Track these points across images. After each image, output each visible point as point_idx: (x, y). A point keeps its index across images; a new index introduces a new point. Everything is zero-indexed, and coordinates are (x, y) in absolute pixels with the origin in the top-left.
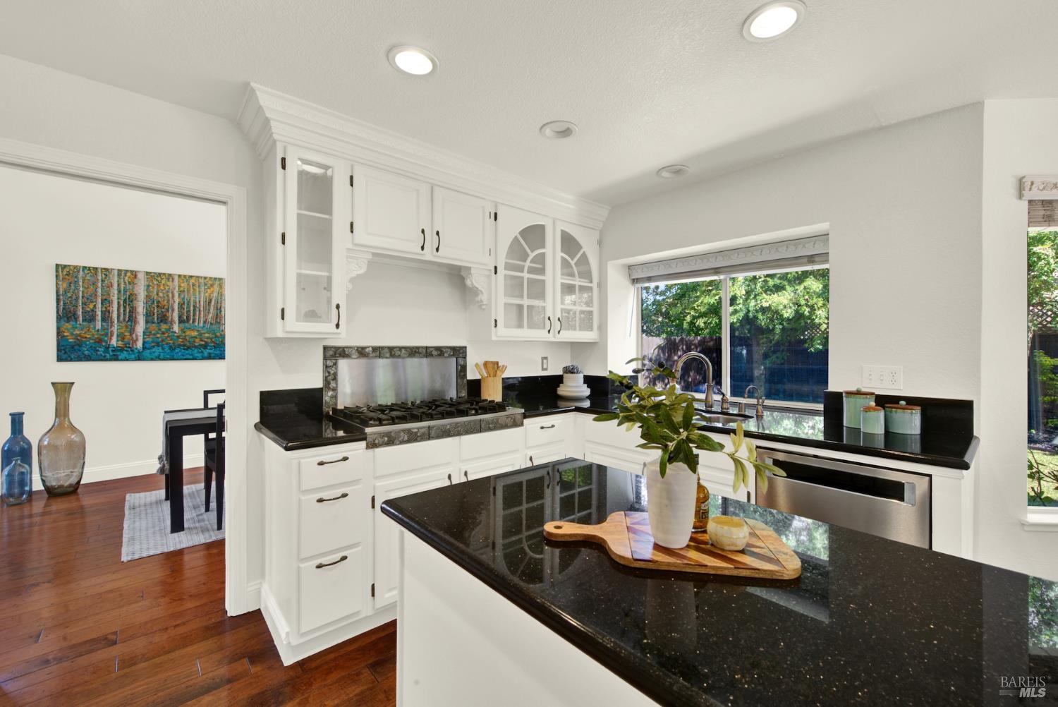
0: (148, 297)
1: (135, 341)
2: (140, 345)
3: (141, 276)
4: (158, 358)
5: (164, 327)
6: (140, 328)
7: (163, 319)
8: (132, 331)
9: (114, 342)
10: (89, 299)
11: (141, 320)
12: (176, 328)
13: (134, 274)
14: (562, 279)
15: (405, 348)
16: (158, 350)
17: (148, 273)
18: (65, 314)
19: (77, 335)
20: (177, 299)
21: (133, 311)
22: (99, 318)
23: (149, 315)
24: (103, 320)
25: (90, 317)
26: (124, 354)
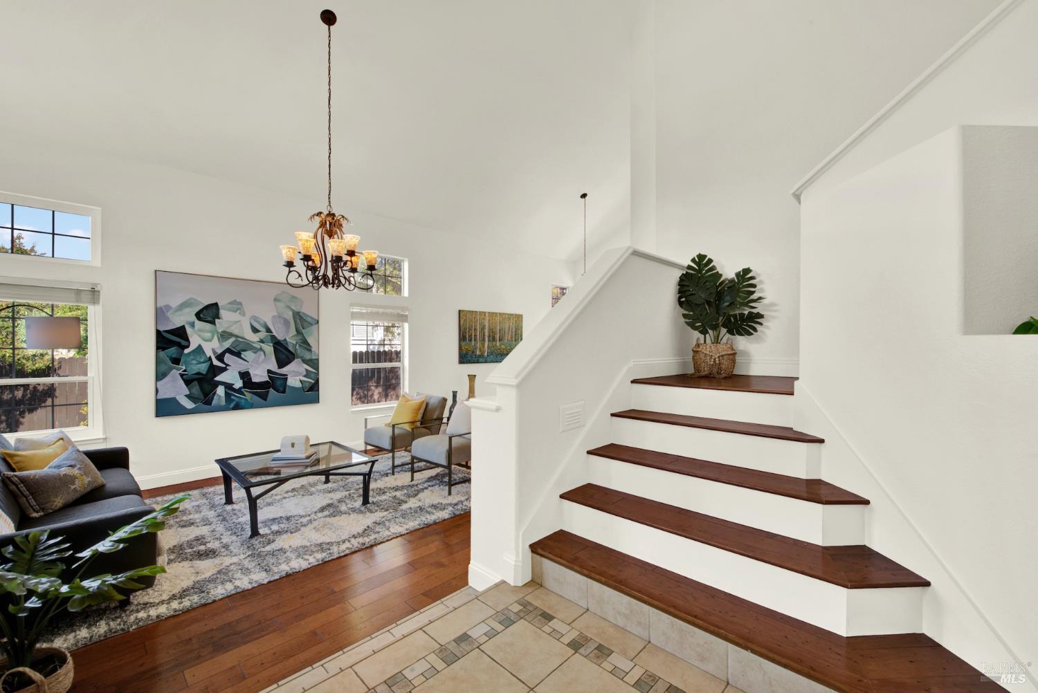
0: (489, 326)
1: (484, 352)
2: (486, 354)
3: (487, 315)
4: (492, 362)
5: (494, 343)
6: (486, 345)
7: (494, 339)
8: (484, 346)
9: (478, 353)
10: (470, 330)
11: (487, 339)
12: (498, 345)
13: (485, 313)
16: (492, 356)
17: (489, 313)
18: (463, 337)
19: (467, 349)
20: (498, 328)
21: (484, 335)
22: (473, 339)
23: (489, 337)
24: (475, 340)
25: (470, 340)
26: (481, 360)
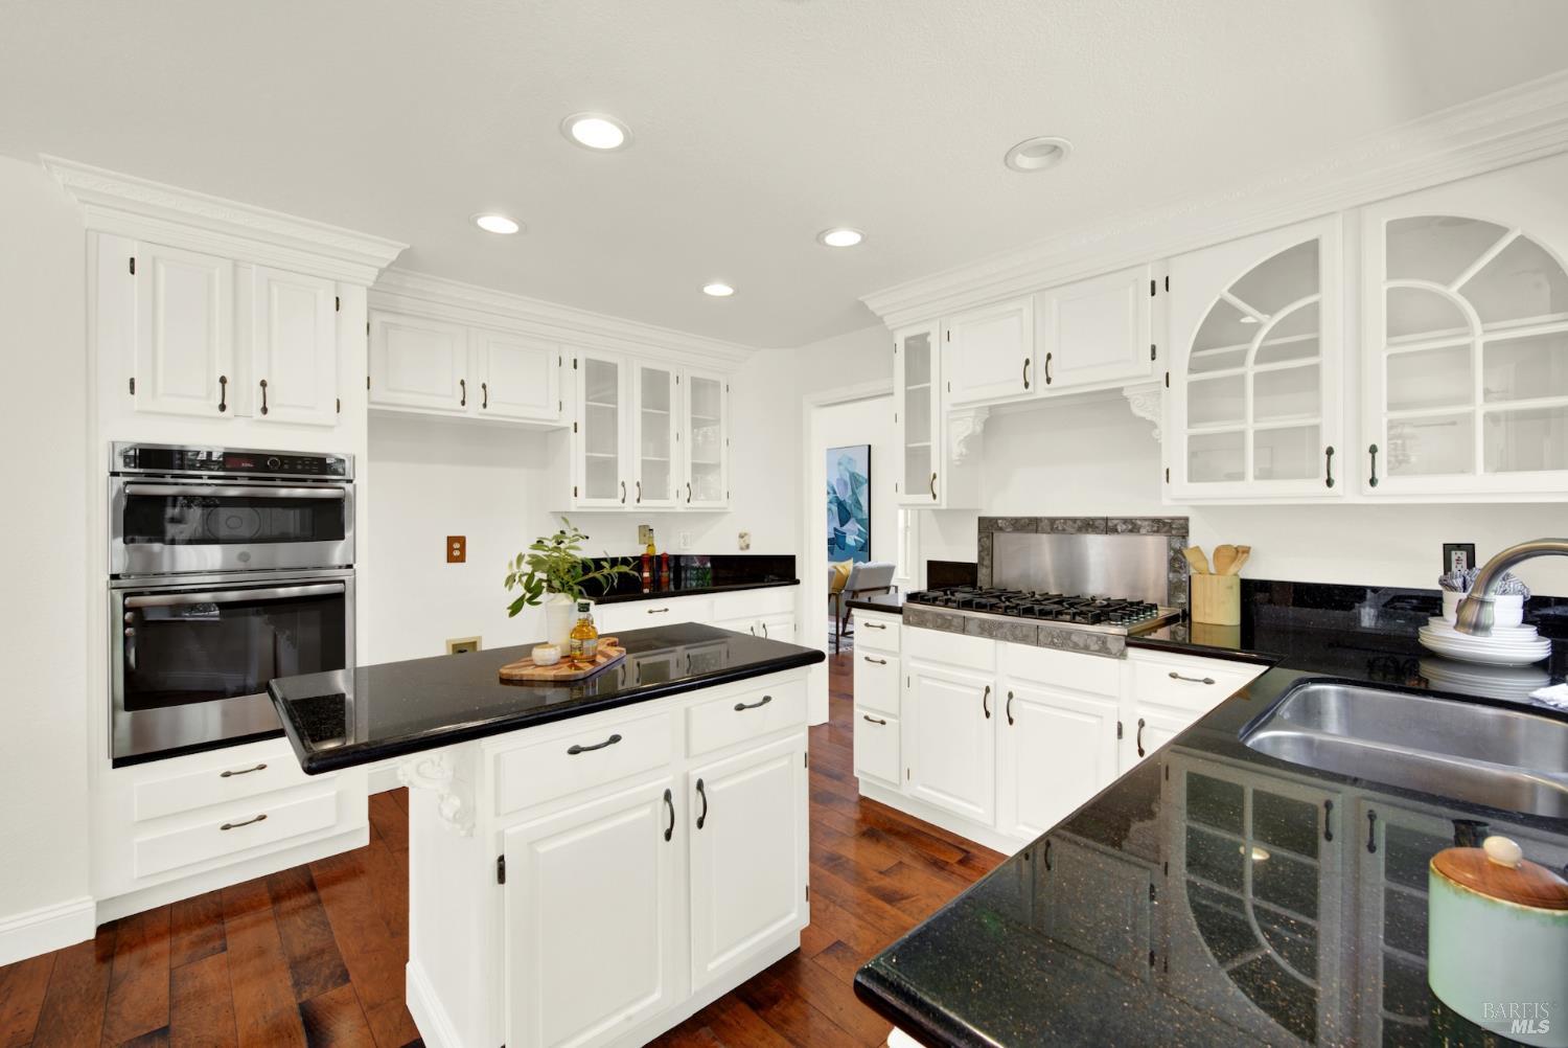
14: (1390, 345)
15: (1074, 520)
